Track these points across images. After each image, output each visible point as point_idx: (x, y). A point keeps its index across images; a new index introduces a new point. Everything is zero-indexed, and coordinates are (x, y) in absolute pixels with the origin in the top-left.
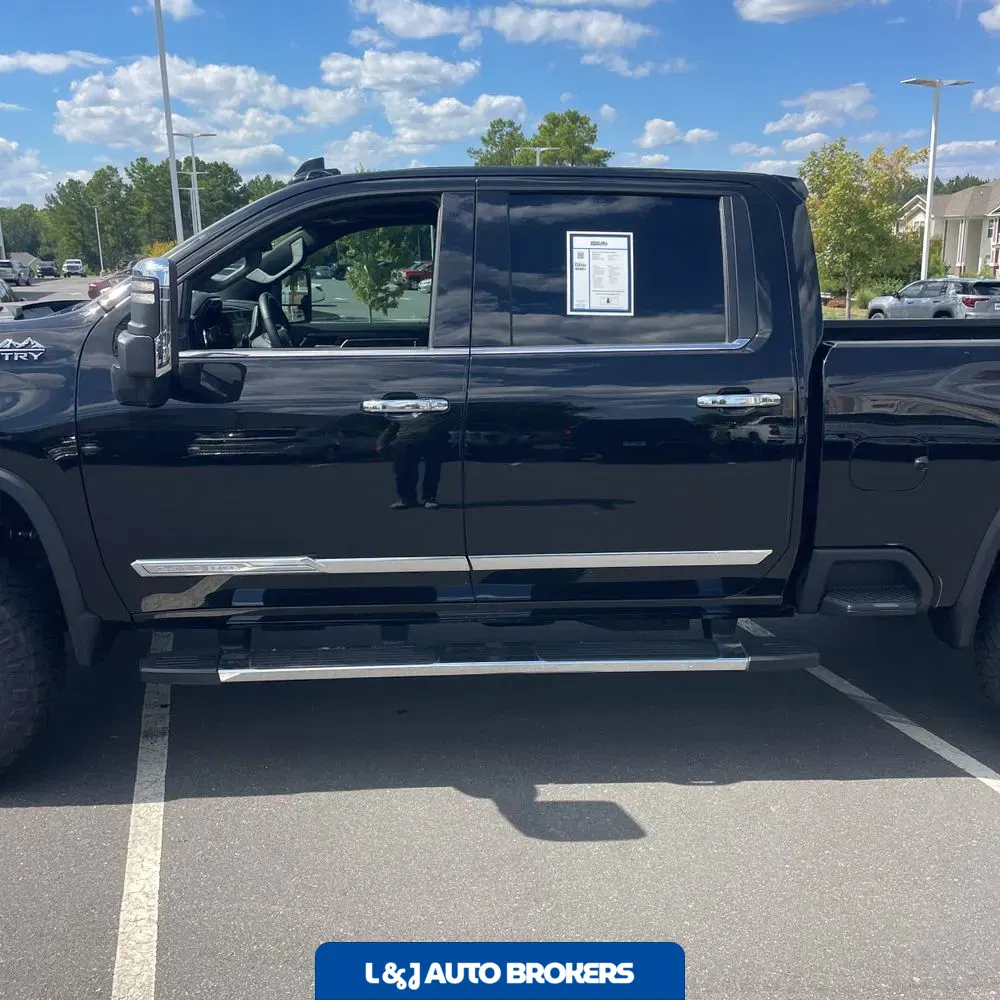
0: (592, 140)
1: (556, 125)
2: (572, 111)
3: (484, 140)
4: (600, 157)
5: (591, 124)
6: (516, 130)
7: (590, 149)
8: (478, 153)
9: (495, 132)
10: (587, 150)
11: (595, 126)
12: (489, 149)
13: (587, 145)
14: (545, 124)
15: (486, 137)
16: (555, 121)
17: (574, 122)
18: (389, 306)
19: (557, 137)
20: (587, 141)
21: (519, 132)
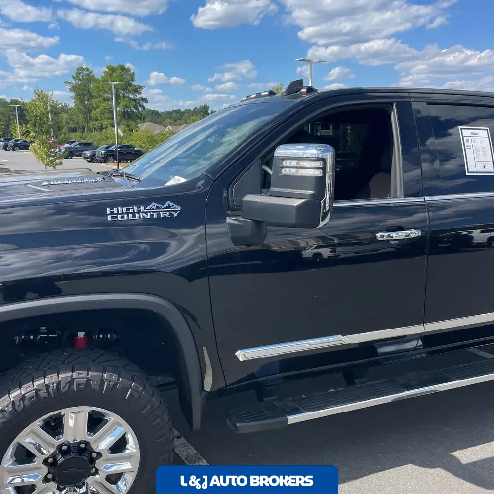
0: (133, 80)
1: (113, 72)
2: (121, 65)
3: (73, 77)
4: (137, 89)
5: (132, 72)
6: (91, 72)
7: (132, 84)
8: (69, 83)
9: (80, 73)
10: (130, 85)
11: (134, 73)
12: (77, 82)
13: (130, 82)
14: (107, 70)
15: (74, 75)
16: (112, 69)
17: (122, 70)
18: (57, 164)
19: (114, 77)
20: (129, 80)
21: (92, 74)
